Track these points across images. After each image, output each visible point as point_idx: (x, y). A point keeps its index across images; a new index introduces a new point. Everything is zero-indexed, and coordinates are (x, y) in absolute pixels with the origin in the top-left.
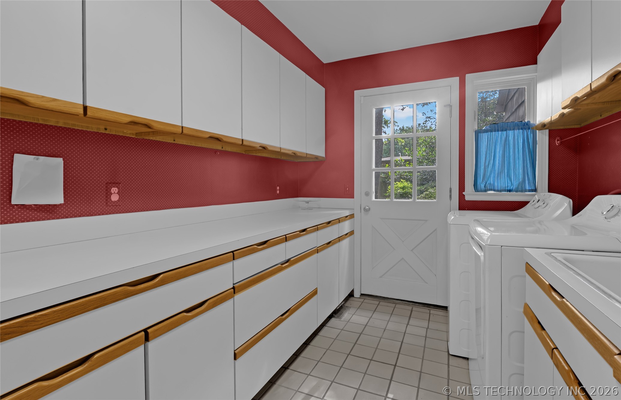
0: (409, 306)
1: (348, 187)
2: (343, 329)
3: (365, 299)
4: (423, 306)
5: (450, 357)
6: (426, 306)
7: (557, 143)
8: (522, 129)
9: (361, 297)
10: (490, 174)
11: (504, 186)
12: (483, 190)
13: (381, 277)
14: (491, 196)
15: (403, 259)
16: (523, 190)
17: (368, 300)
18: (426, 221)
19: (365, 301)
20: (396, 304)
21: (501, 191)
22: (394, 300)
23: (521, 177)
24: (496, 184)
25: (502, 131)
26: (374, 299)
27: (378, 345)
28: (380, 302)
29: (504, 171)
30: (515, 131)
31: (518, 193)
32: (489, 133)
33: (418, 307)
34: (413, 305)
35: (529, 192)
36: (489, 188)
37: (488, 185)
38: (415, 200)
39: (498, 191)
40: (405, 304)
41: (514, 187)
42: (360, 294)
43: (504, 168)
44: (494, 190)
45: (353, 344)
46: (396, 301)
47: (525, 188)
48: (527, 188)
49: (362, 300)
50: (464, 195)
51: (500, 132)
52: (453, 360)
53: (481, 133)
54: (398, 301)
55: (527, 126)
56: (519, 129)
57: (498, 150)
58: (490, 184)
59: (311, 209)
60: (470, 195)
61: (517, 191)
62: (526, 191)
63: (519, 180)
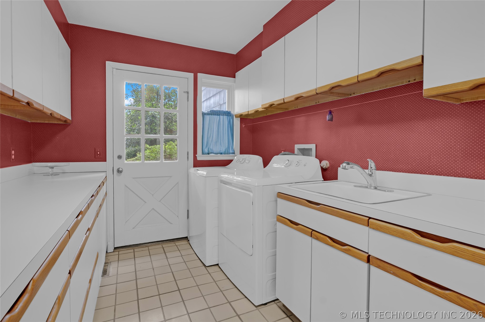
0: (159, 245)
1: (99, 151)
2: (117, 282)
3: (119, 251)
4: (170, 242)
5: (207, 268)
6: (172, 241)
7: (243, 126)
8: (227, 116)
9: (115, 251)
10: (211, 143)
11: (219, 150)
12: (207, 153)
13: (133, 228)
14: (212, 157)
15: (153, 209)
16: (229, 153)
17: (122, 251)
18: (171, 177)
19: (120, 252)
20: (148, 247)
21: (217, 154)
22: (146, 244)
23: (227, 145)
24: (214, 149)
25: (217, 115)
26: (128, 249)
27: (156, 281)
28: (134, 249)
29: (219, 141)
30: (224, 116)
31: (226, 155)
32: (210, 116)
33: (166, 244)
34: (162, 243)
35: (232, 154)
36: (211, 152)
37: (210, 150)
38: (162, 161)
39: (216, 154)
40: (155, 245)
41: (223, 151)
42: (114, 248)
43: (218, 139)
44: (214, 153)
45: (136, 290)
46: (148, 244)
47: (229, 152)
48: (231, 152)
49: (117, 253)
50: (196, 157)
51: (216, 116)
52: (210, 269)
53: (205, 115)
54: (149, 244)
55: (230, 114)
56: (226, 116)
57: (215, 127)
58: (211, 149)
59: (56, 174)
60: (200, 157)
61: (225, 154)
62: (230, 153)
63: (226, 147)
